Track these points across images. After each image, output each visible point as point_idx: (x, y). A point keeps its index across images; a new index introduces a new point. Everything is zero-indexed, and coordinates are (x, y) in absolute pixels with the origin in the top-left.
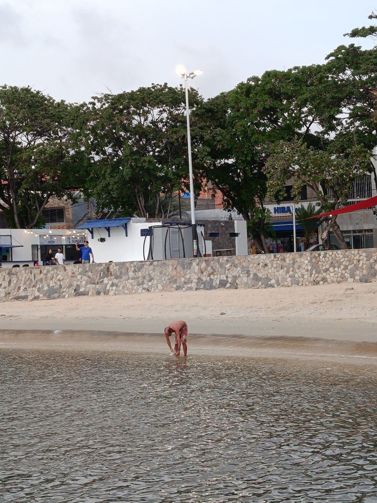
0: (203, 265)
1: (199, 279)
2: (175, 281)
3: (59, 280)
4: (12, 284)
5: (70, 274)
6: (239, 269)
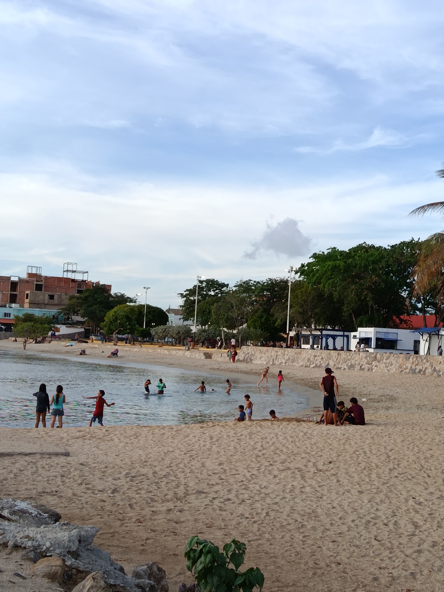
0: (415, 359)
1: (411, 367)
2: (401, 367)
3: (356, 360)
4: (338, 360)
5: (361, 357)
6: (429, 363)
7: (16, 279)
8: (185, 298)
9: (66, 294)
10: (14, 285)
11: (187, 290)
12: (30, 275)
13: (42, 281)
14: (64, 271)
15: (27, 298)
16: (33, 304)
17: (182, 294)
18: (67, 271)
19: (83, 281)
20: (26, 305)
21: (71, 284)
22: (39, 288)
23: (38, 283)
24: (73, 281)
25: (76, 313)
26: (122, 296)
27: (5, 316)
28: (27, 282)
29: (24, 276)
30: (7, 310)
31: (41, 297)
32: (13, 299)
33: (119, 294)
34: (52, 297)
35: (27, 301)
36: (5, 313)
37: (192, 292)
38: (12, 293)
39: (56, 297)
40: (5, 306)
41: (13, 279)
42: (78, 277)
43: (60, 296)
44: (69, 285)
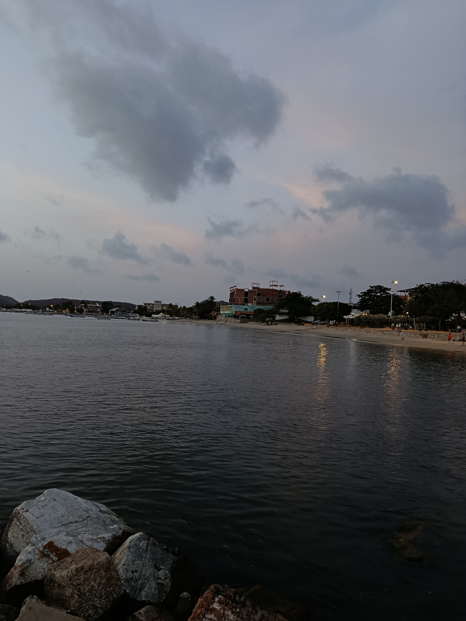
7: (247, 290)
8: (361, 298)
9: (276, 298)
10: (246, 293)
11: (362, 293)
12: (254, 288)
13: (260, 291)
14: (270, 286)
15: (255, 300)
16: (258, 303)
17: (359, 296)
18: (273, 285)
19: (281, 290)
20: (255, 304)
21: (275, 293)
22: (259, 294)
23: (259, 292)
24: (276, 291)
25: (283, 308)
26: (310, 298)
27: (245, 310)
28: (253, 292)
29: (251, 289)
30: (245, 307)
31: (262, 300)
32: (246, 301)
33: (309, 297)
34: (268, 300)
35: (254, 302)
36: (245, 309)
37: (365, 294)
38: (245, 297)
39: (270, 300)
40: (244, 305)
41: (245, 290)
42: (278, 288)
43: (272, 299)
44: (274, 293)
